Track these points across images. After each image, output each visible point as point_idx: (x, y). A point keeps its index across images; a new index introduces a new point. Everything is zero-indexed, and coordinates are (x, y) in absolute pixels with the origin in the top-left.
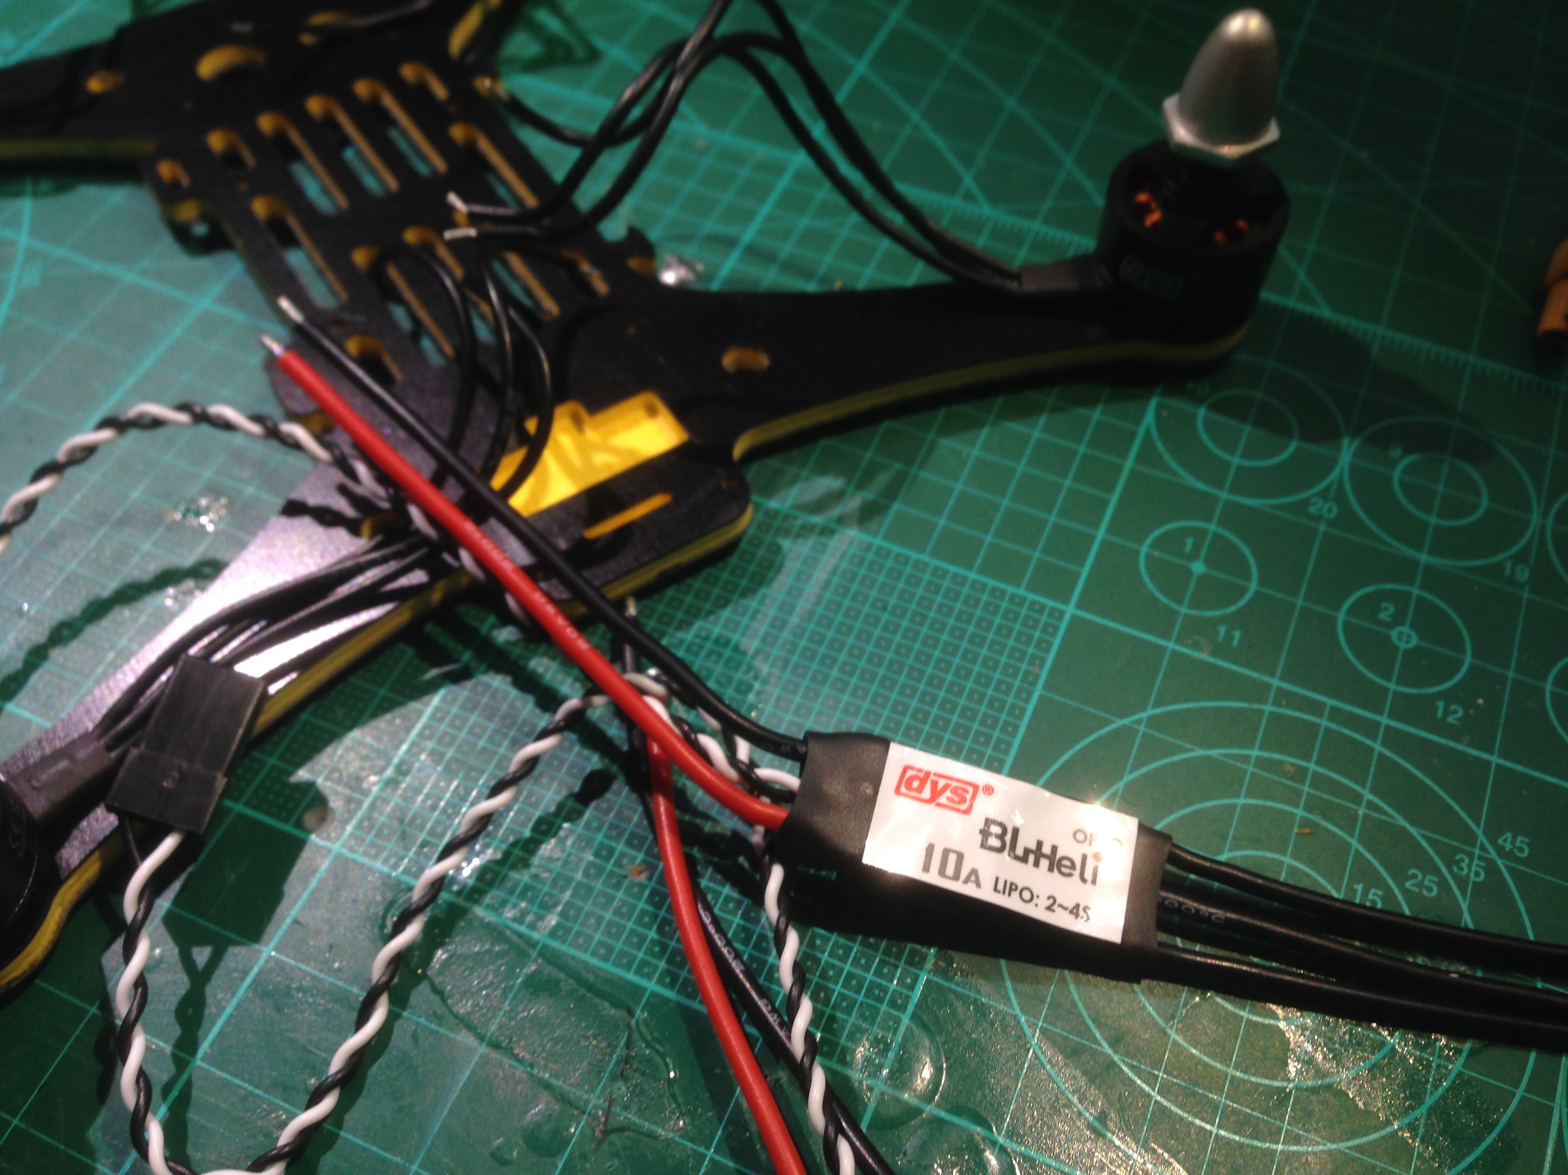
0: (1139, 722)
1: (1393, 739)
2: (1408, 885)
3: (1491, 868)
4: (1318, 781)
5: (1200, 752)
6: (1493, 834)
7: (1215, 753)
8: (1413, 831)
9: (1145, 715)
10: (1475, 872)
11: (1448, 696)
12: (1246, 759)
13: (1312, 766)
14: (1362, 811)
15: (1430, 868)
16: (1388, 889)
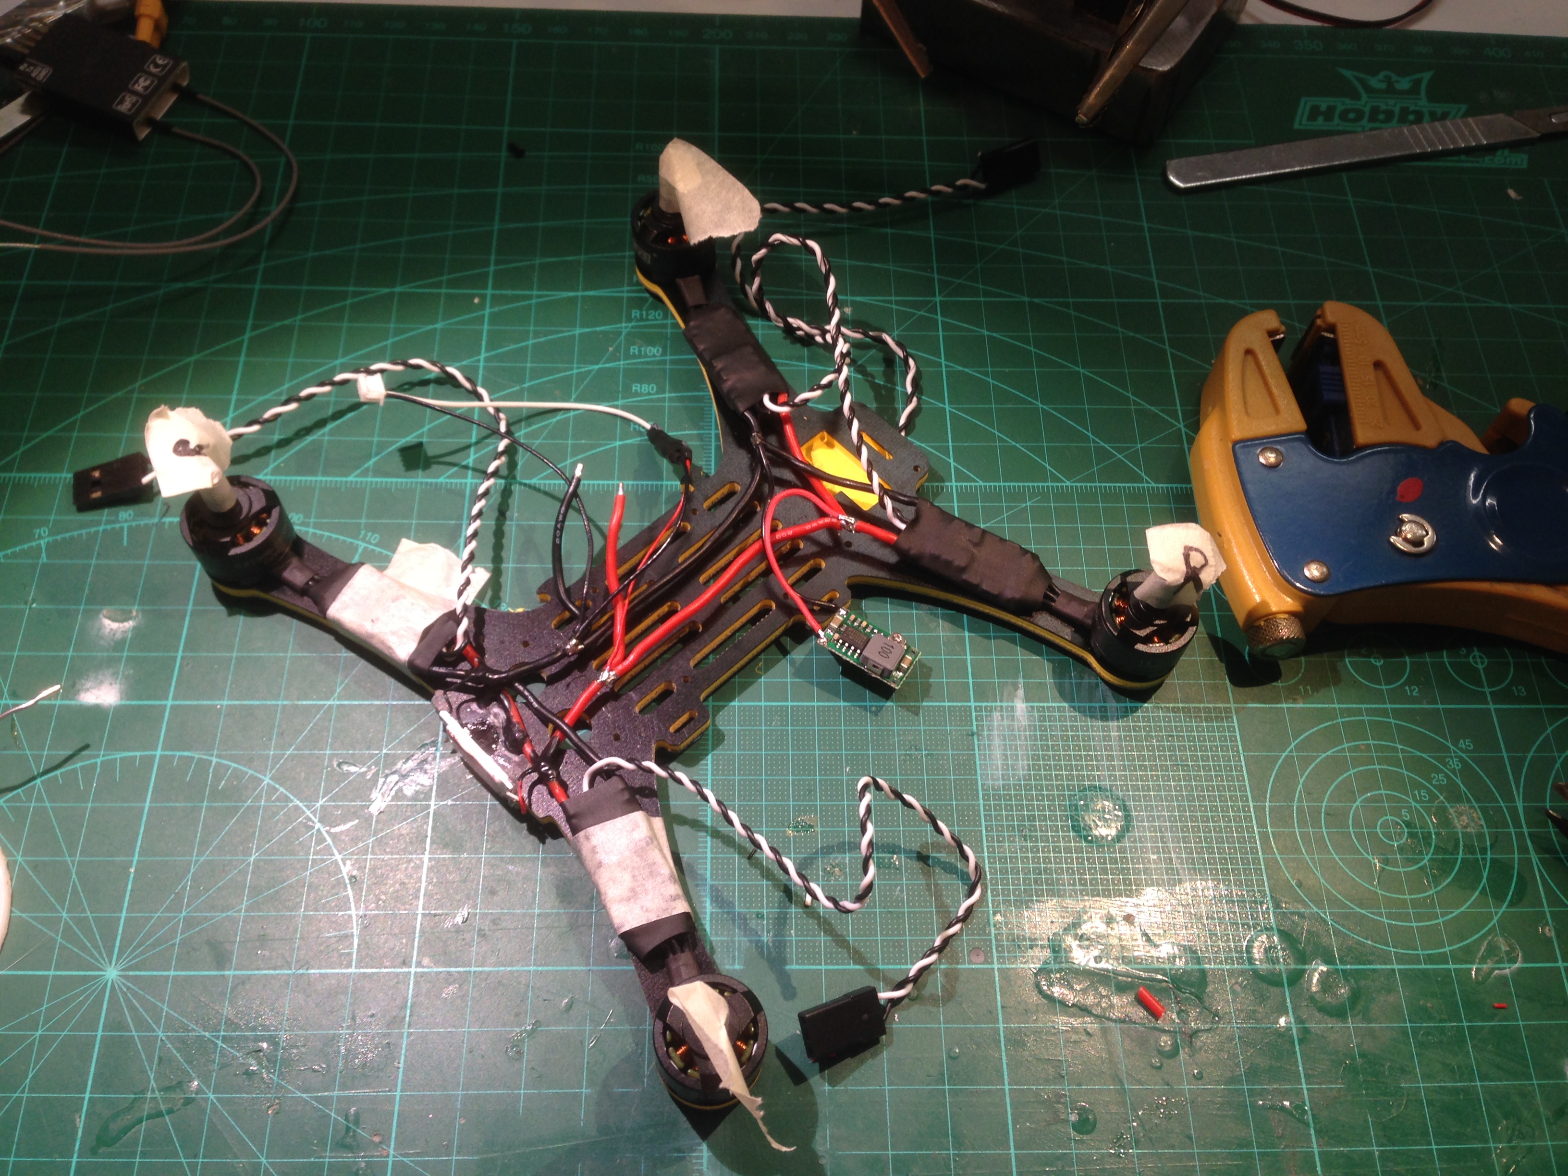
0: (1291, 751)
1: (1397, 714)
2: (1434, 782)
3: (1461, 760)
4: (1378, 748)
5: (1324, 755)
6: (1455, 744)
7: (1329, 753)
8: (1424, 755)
9: (1292, 746)
10: (1456, 764)
11: (1408, 682)
12: (1343, 750)
13: (1371, 742)
14: (1400, 755)
15: (1438, 771)
16: (1428, 788)
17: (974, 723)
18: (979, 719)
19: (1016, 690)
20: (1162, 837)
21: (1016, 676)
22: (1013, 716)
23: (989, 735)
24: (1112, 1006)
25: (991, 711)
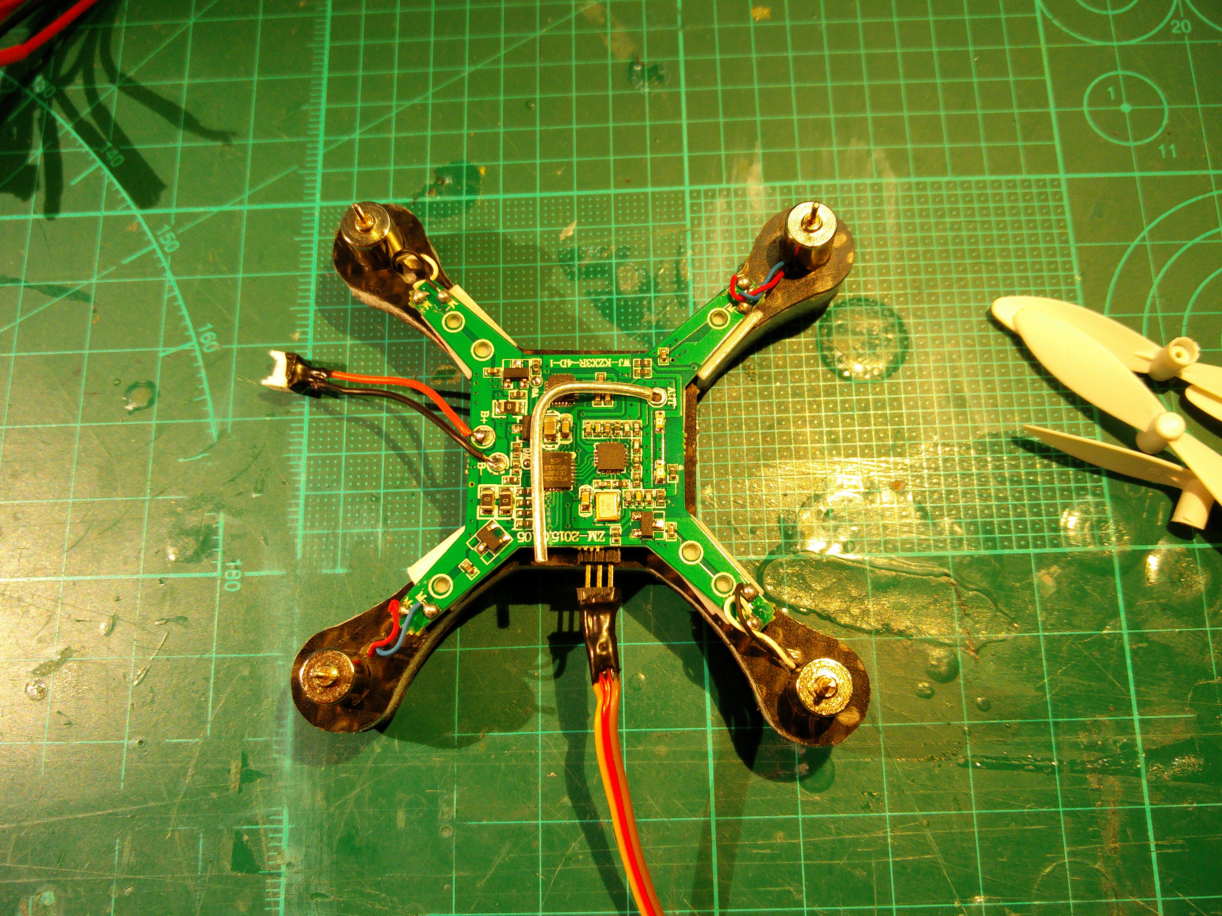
0: (1144, 239)
5: (1190, 243)
17: (688, 215)
18: (695, 208)
19: (751, 163)
20: (953, 368)
21: (751, 145)
22: (744, 203)
23: (708, 233)
24: (865, 612)
25: (713, 196)
